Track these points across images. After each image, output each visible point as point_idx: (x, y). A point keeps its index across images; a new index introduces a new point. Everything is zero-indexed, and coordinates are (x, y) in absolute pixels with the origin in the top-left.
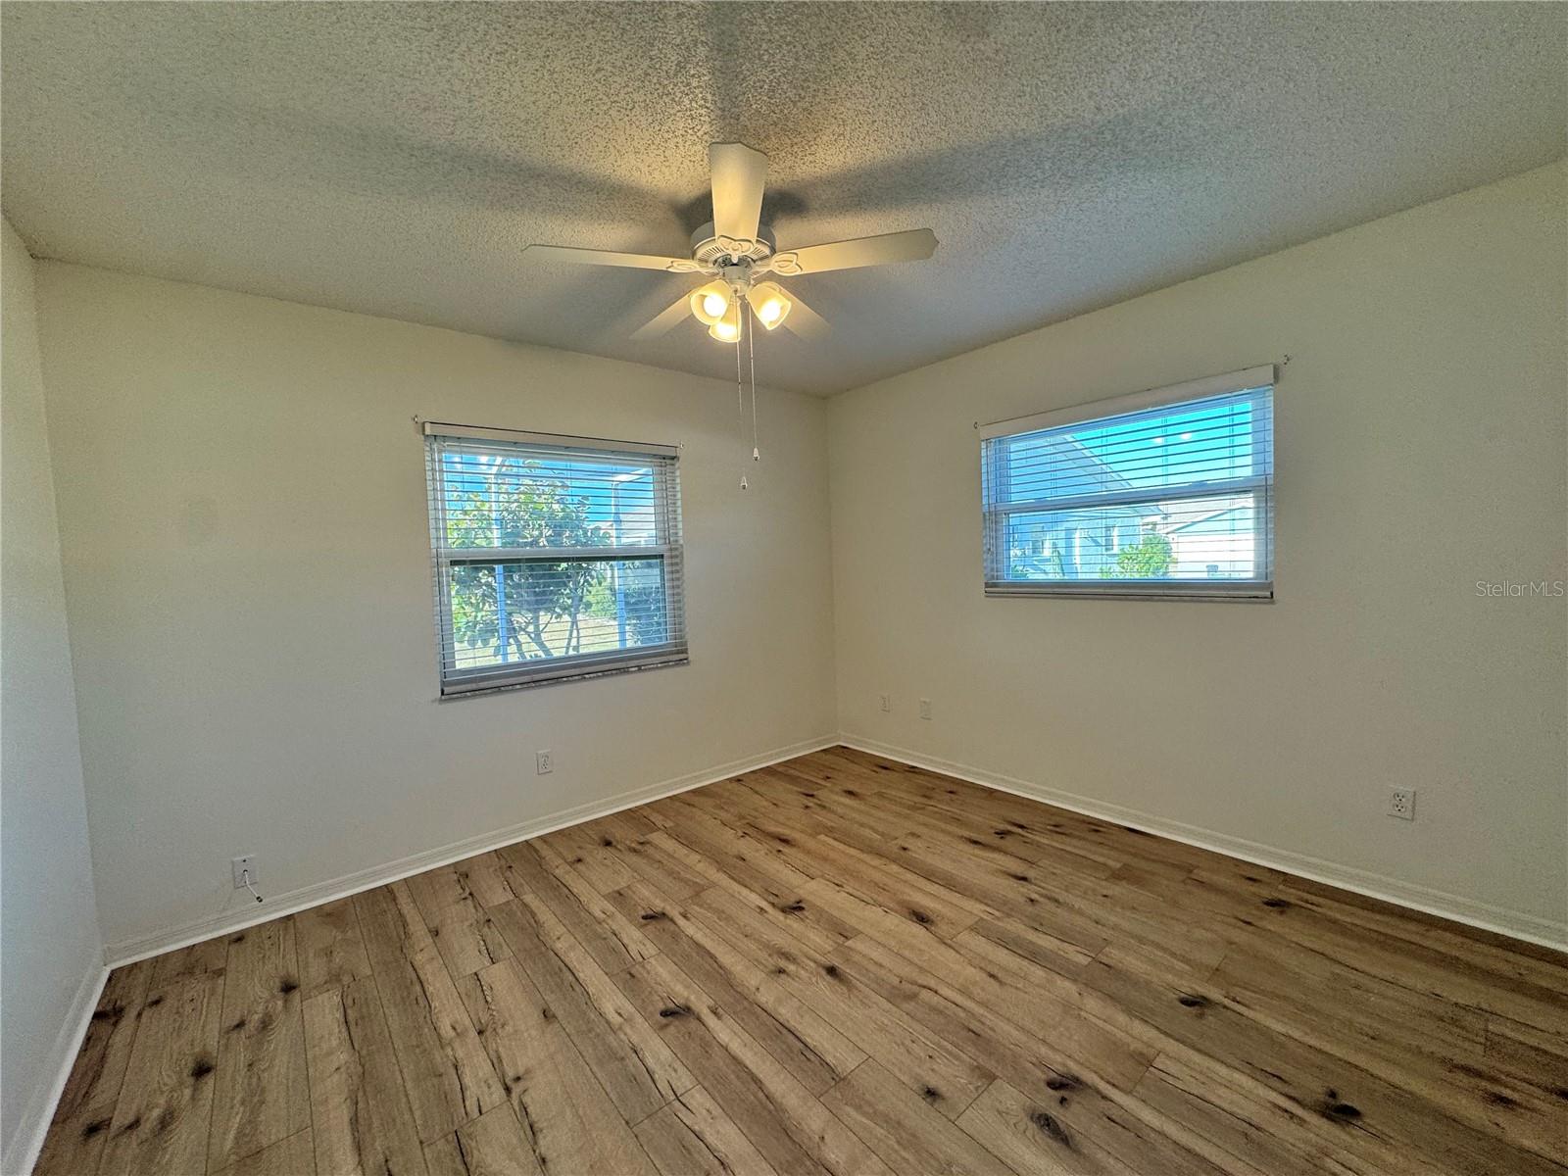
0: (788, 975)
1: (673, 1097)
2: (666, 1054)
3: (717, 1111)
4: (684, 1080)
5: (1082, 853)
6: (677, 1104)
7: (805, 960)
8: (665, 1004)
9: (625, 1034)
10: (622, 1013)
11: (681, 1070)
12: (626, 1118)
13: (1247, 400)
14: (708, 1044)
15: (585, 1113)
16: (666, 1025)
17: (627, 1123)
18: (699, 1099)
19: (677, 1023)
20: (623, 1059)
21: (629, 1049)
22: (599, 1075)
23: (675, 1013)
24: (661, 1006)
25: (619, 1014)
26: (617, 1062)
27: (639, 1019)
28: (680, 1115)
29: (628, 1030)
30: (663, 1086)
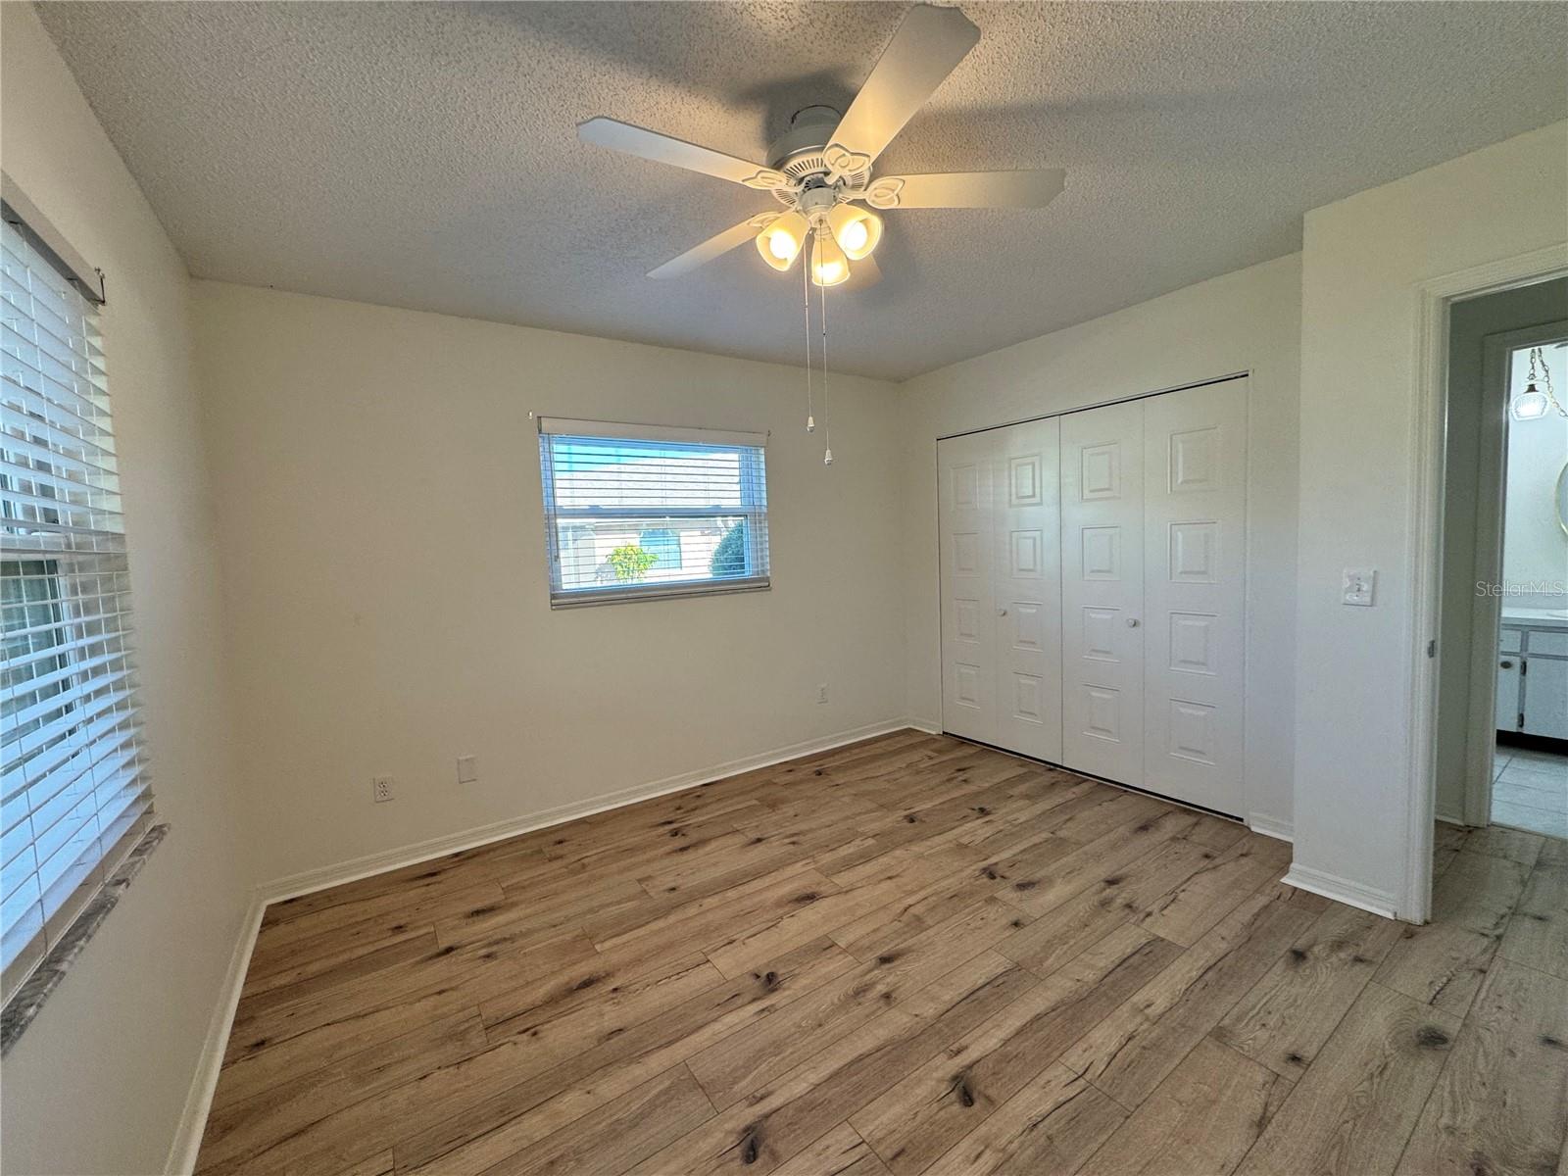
0: (893, 991)
1: (1082, 1082)
2: (1029, 1095)
3: (1082, 1045)
4: (1058, 1074)
5: (730, 809)
6: (1088, 1076)
7: (868, 977)
8: (952, 1104)
9: (1011, 1142)
10: (976, 1153)
11: (1047, 1075)
12: (1123, 1119)
13: (736, 453)
14: (1003, 1057)
15: (1136, 1162)
16: (988, 1098)
17: (1127, 1117)
18: (1076, 1058)
19: (981, 1087)
20: (1049, 1138)
21: (1034, 1133)
22: (1082, 1161)
23: (965, 1091)
24: (957, 1108)
25: (978, 1156)
26: (1055, 1143)
27: (983, 1129)
28: (1100, 1072)
29: (1003, 1141)
30: (1071, 1092)
